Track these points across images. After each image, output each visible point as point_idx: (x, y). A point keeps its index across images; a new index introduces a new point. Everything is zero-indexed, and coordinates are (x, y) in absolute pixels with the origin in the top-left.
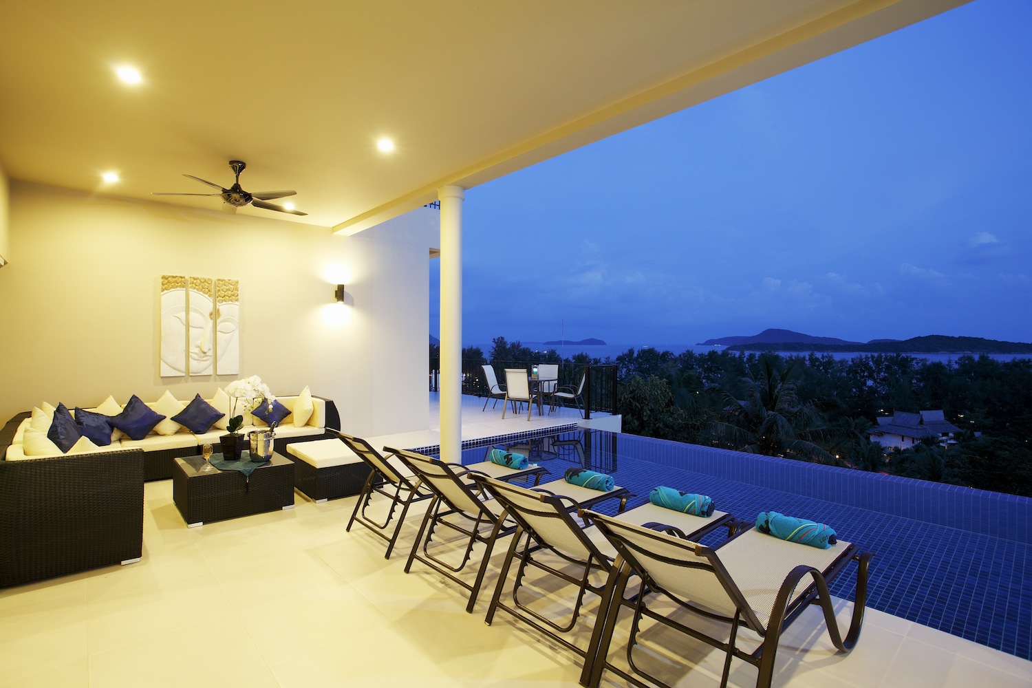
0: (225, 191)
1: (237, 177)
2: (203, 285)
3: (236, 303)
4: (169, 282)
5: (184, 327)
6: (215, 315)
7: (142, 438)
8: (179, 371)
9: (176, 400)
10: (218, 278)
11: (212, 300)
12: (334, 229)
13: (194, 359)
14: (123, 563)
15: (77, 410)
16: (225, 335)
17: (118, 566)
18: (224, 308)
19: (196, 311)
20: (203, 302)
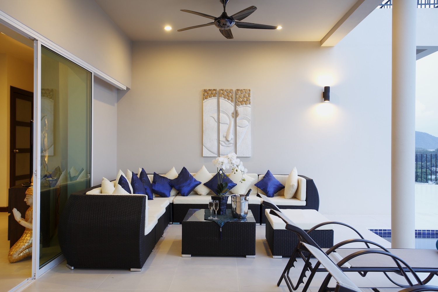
0: (216, 19)
1: (224, 7)
2: (227, 94)
3: (249, 105)
4: (207, 94)
5: (216, 123)
6: (236, 114)
7: (187, 195)
8: (214, 153)
9: (208, 172)
10: (237, 89)
11: (233, 104)
12: (321, 42)
13: (222, 146)
14: (132, 269)
15: (155, 174)
16: (241, 128)
17: (128, 272)
18: (241, 109)
19: (224, 113)
20: (227, 106)
